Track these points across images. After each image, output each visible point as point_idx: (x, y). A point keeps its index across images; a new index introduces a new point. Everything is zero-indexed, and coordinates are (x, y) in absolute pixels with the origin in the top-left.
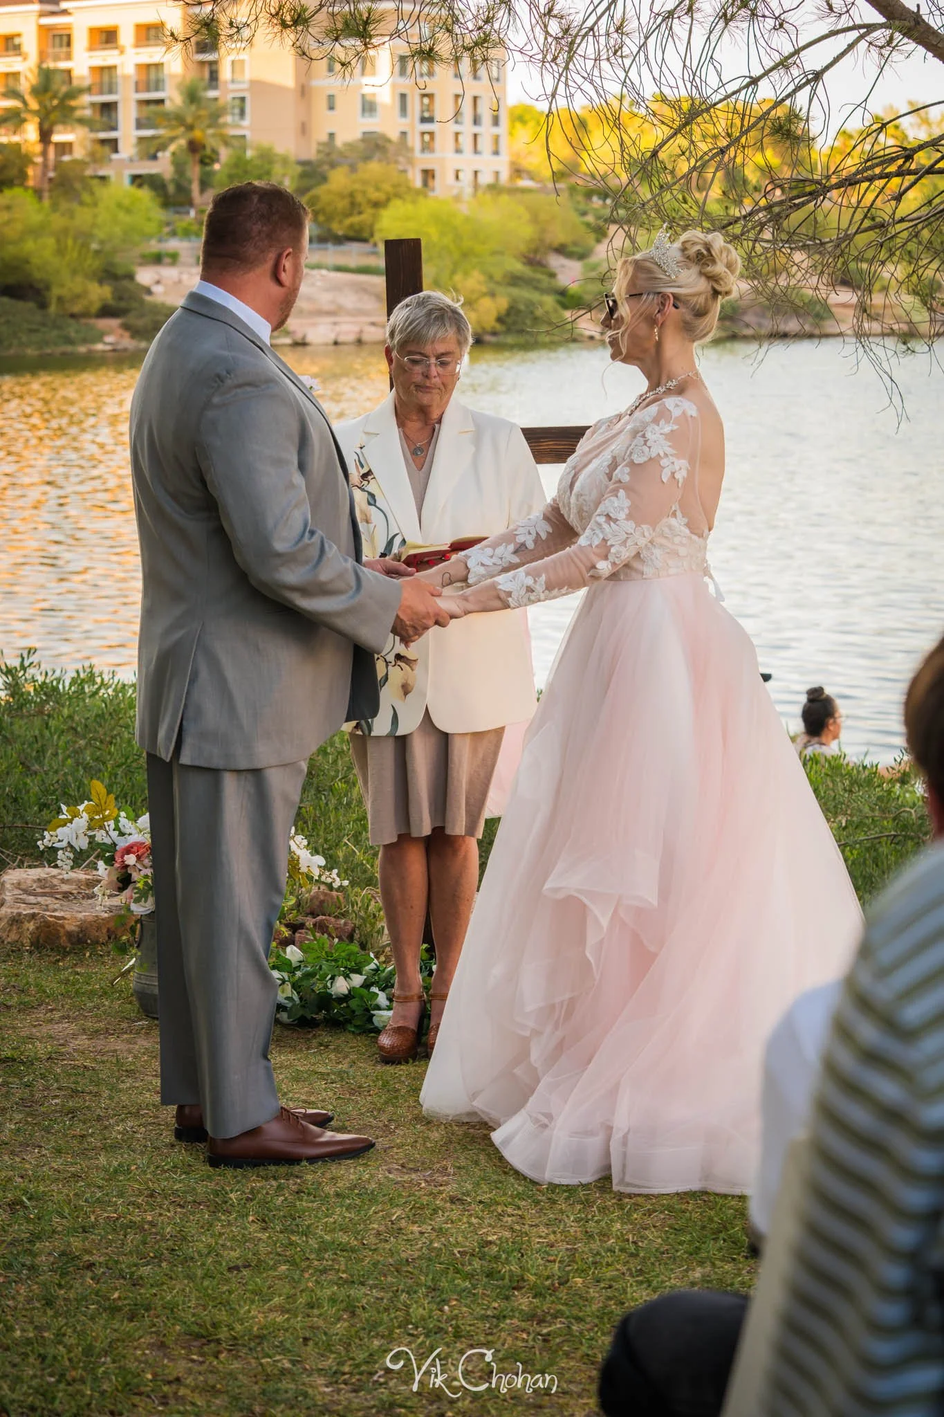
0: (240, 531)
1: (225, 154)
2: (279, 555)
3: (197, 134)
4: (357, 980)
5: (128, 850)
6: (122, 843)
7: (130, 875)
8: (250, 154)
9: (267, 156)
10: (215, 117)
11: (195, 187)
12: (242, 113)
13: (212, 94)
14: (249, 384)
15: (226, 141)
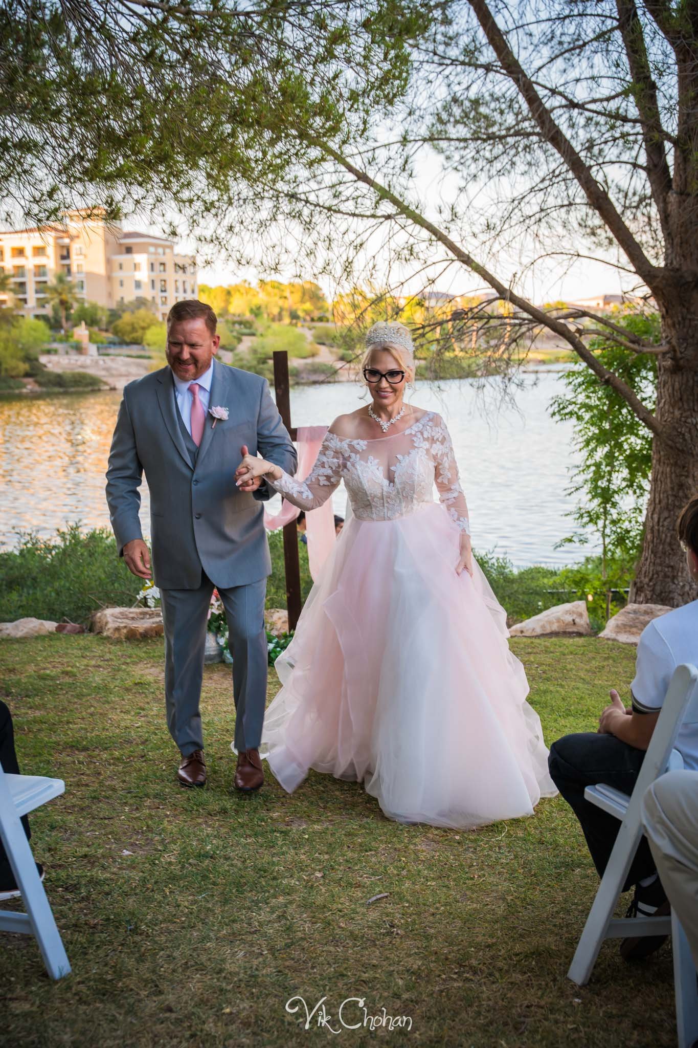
1: (76, 306)
3: (64, 297)
8: (86, 305)
9: (95, 307)
10: (70, 289)
11: (64, 321)
12: (82, 287)
13: (69, 279)
15: (77, 300)
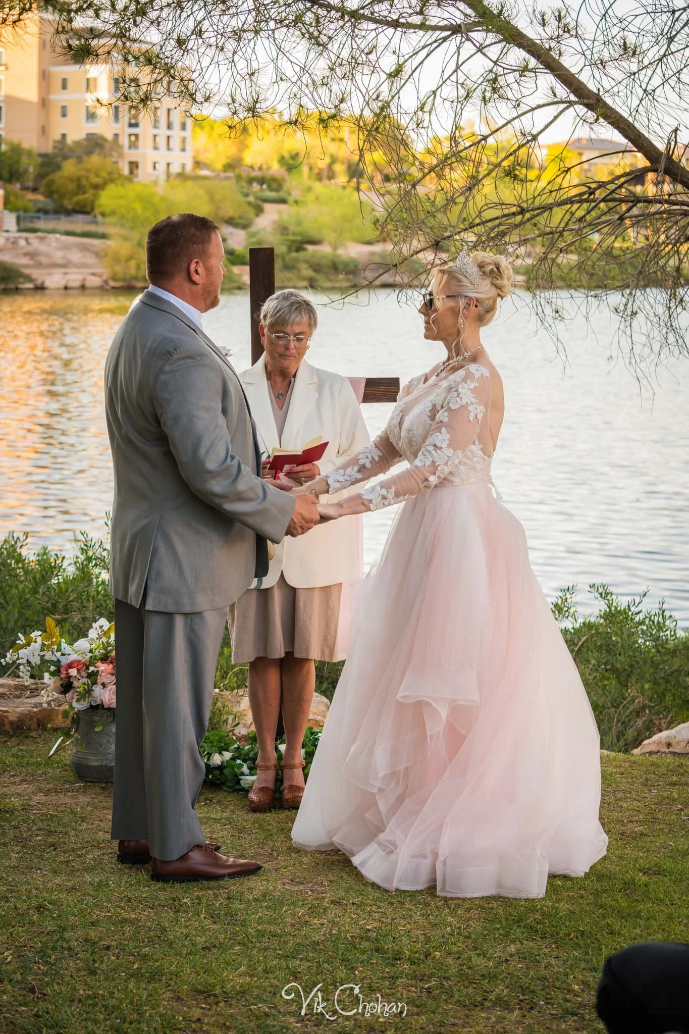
0: (183, 455)
2: (210, 472)
4: (227, 755)
5: (70, 666)
6: (64, 661)
7: (72, 683)
14: (189, 357)
